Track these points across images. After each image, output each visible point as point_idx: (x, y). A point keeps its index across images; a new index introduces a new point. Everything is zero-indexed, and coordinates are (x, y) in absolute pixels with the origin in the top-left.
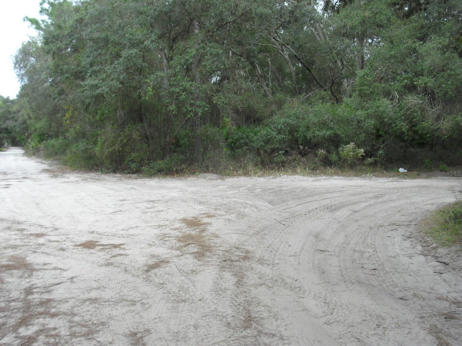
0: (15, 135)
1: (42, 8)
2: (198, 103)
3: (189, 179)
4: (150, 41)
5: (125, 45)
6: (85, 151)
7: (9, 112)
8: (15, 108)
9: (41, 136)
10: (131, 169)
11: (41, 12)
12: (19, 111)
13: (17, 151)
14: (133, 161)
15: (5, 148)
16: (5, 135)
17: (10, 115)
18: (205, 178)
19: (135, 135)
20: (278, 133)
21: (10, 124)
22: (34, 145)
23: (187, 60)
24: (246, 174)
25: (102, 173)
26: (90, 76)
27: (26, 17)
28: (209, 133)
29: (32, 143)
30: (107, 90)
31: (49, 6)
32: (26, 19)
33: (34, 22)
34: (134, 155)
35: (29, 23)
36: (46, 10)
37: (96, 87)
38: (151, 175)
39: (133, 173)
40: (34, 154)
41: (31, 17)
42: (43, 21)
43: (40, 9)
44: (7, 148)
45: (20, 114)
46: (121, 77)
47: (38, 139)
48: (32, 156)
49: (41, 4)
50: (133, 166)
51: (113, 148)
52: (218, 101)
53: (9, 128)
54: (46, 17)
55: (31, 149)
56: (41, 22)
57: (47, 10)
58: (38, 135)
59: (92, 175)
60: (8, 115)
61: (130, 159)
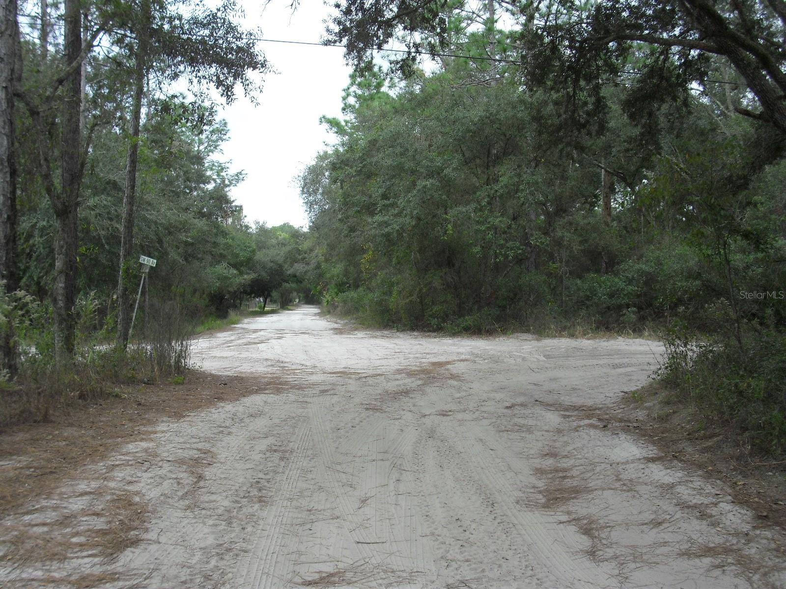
0: (309, 286)
1: (345, 104)
2: (510, 244)
3: (497, 339)
4: (451, 169)
5: (422, 173)
6: (380, 303)
7: (299, 252)
8: (306, 245)
9: (340, 285)
10: (431, 326)
11: (344, 109)
12: (311, 250)
13: (312, 310)
14: (433, 316)
15: (293, 305)
16: (294, 285)
17: (299, 255)
18: (517, 338)
19: (437, 283)
20: (629, 284)
21: (299, 268)
22: (329, 299)
23: (496, 191)
24: (572, 336)
25: (398, 331)
26: (380, 211)
27: (324, 117)
28: (533, 282)
29: (327, 297)
30: (397, 228)
31: (355, 99)
32: (324, 119)
33: (333, 123)
34: (436, 308)
35: (326, 126)
36: (350, 106)
37: (386, 224)
38: (454, 334)
39: (434, 331)
40: (329, 312)
41: (330, 116)
42: (346, 122)
43: (342, 105)
44: (297, 306)
45: (314, 254)
46: (415, 212)
47: (336, 290)
48: (326, 315)
49: (344, 99)
50: (434, 321)
51: (410, 299)
52: (537, 241)
53: (298, 274)
54: (350, 117)
55: (325, 304)
56: (343, 124)
57: (354, 106)
58: (336, 285)
59: (386, 332)
60: (297, 255)
61: (431, 313)
